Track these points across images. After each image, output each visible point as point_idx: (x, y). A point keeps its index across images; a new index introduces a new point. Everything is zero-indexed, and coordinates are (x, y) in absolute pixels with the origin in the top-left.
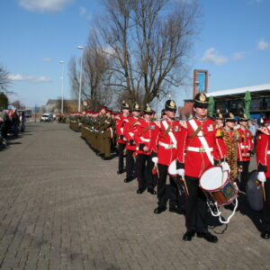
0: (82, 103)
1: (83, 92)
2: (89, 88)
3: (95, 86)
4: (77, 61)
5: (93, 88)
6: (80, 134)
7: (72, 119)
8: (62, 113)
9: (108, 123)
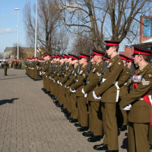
4: (32, 8)
7: (30, 65)
8: (18, 58)
9: (145, 83)
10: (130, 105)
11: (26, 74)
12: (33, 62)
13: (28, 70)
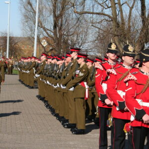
0: (39, 41)
1: (40, 25)
2: (51, 19)
3: (61, 15)
5: (57, 18)
6: (36, 92)
7: (24, 68)
8: (7, 57)
9: (81, 74)
10: (73, 88)
11: (20, 80)
12: (28, 63)
13: (22, 75)
